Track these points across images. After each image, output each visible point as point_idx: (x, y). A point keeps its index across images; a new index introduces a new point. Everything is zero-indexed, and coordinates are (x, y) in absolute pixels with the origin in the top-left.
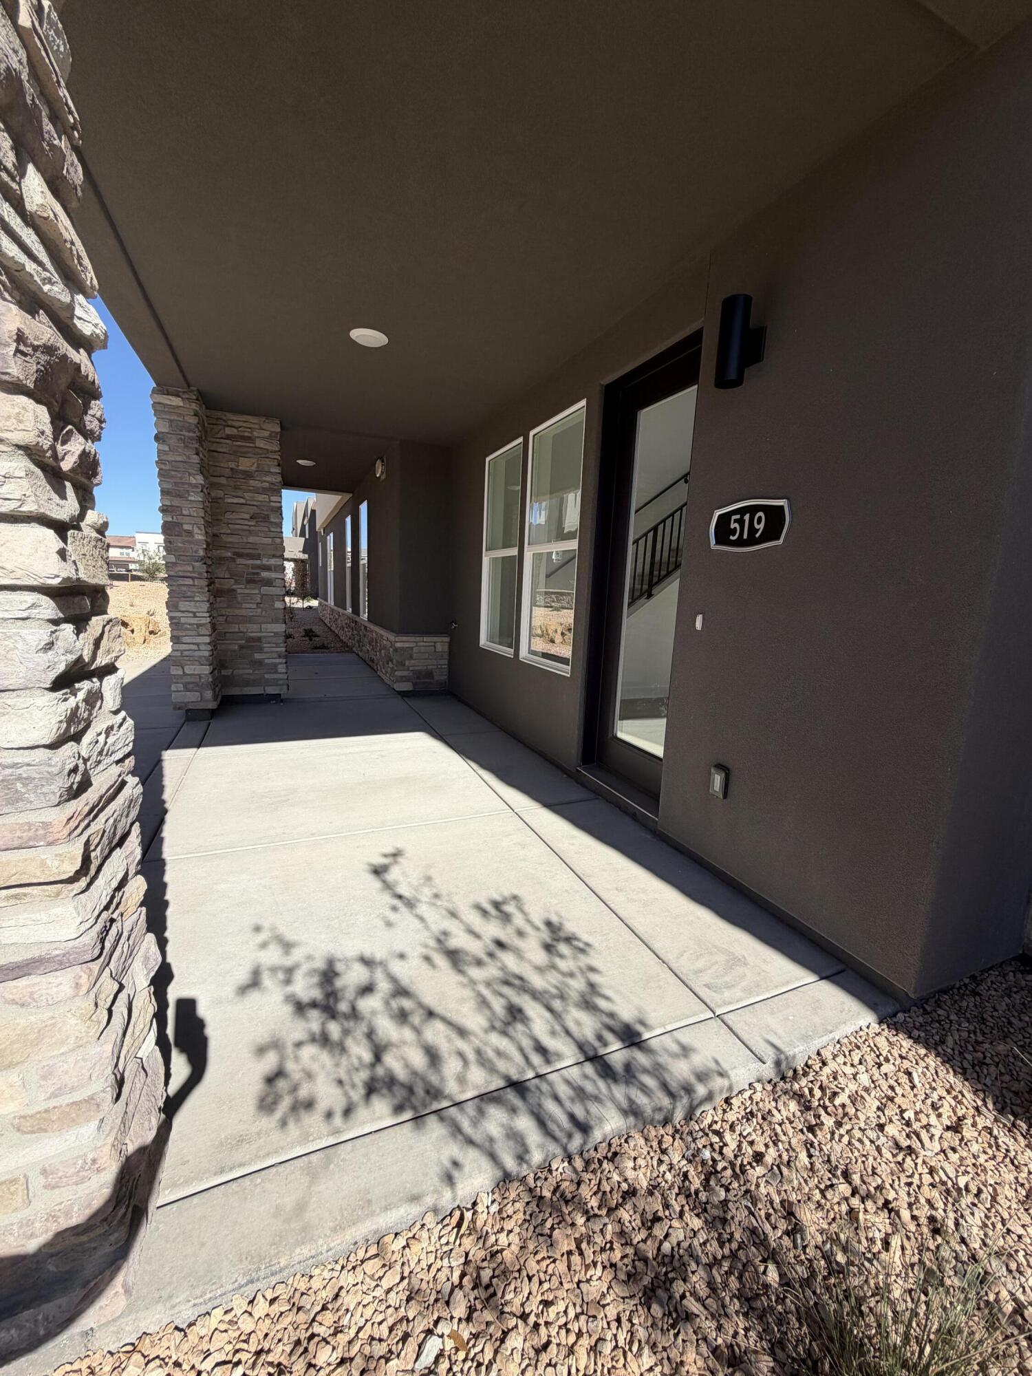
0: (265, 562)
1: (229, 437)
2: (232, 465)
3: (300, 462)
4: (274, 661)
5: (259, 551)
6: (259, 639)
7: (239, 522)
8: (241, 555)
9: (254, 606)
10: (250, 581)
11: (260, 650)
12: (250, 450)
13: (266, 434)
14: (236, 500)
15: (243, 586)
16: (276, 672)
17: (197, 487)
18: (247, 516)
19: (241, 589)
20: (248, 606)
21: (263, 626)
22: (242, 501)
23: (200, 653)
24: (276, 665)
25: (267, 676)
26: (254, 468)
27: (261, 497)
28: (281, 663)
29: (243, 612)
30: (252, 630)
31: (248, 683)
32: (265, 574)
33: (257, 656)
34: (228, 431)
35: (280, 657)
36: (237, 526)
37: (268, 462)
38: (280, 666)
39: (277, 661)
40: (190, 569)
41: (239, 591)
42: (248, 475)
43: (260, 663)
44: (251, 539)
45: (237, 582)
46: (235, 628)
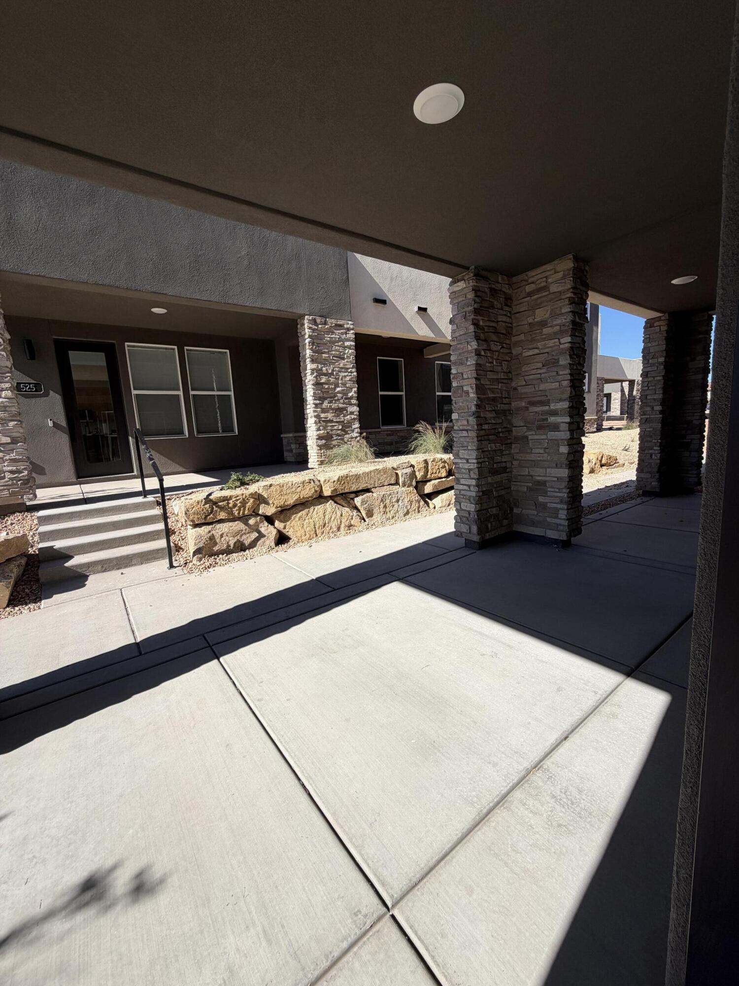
0: (553, 406)
1: (530, 294)
2: (530, 320)
3: (674, 282)
4: (555, 505)
5: (549, 397)
6: (544, 483)
7: (533, 372)
8: (532, 404)
9: (542, 451)
10: (540, 428)
11: (545, 494)
12: (544, 299)
13: (560, 275)
14: (531, 353)
15: (534, 433)
16: (557, 517)
17: (472, 352)
18: (540, 365)
19: (532, 436)
20: (538, 451)
21: (548, 470)
22: (536, 351)
23: (469, 494)
24: (558, 510)
25: (548, 519)
26: (547, 316)
27: (551, 343)
28: (562, 509)
29: (532, 457)
30: (539, 474)
31: (533, 524)
32: (552, 419)
33: (541, 499)
34: (529, 288)
35: (561, 502)
36: (531, 377)
37: (560, 304)
38: (561, 512)
39: (559, 506)
40: (466, 423)
41: (530, 437)
42: (543, 324)
43: (544, 506)
44: (542, 387)
45: (529, 429)
46: (525, 472)
